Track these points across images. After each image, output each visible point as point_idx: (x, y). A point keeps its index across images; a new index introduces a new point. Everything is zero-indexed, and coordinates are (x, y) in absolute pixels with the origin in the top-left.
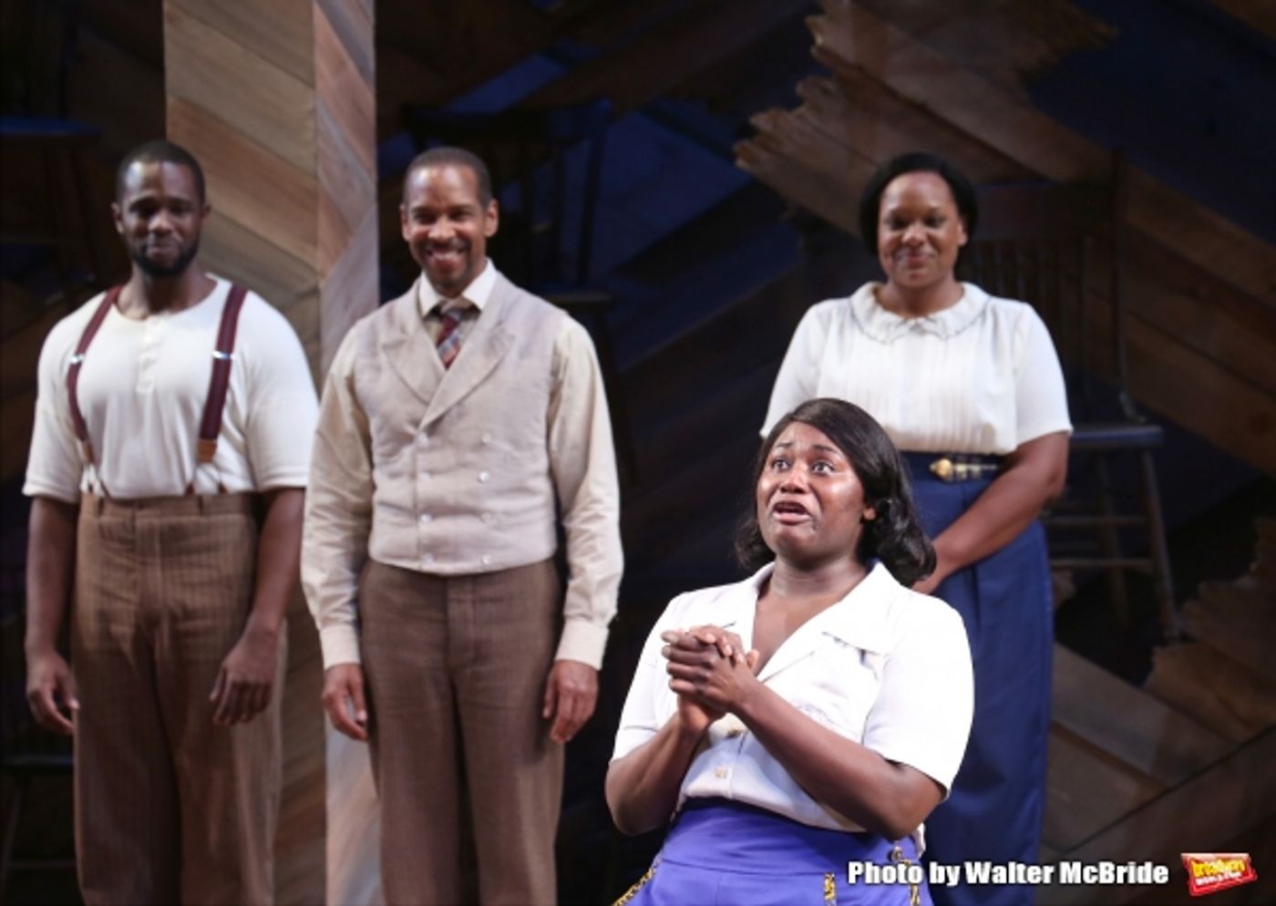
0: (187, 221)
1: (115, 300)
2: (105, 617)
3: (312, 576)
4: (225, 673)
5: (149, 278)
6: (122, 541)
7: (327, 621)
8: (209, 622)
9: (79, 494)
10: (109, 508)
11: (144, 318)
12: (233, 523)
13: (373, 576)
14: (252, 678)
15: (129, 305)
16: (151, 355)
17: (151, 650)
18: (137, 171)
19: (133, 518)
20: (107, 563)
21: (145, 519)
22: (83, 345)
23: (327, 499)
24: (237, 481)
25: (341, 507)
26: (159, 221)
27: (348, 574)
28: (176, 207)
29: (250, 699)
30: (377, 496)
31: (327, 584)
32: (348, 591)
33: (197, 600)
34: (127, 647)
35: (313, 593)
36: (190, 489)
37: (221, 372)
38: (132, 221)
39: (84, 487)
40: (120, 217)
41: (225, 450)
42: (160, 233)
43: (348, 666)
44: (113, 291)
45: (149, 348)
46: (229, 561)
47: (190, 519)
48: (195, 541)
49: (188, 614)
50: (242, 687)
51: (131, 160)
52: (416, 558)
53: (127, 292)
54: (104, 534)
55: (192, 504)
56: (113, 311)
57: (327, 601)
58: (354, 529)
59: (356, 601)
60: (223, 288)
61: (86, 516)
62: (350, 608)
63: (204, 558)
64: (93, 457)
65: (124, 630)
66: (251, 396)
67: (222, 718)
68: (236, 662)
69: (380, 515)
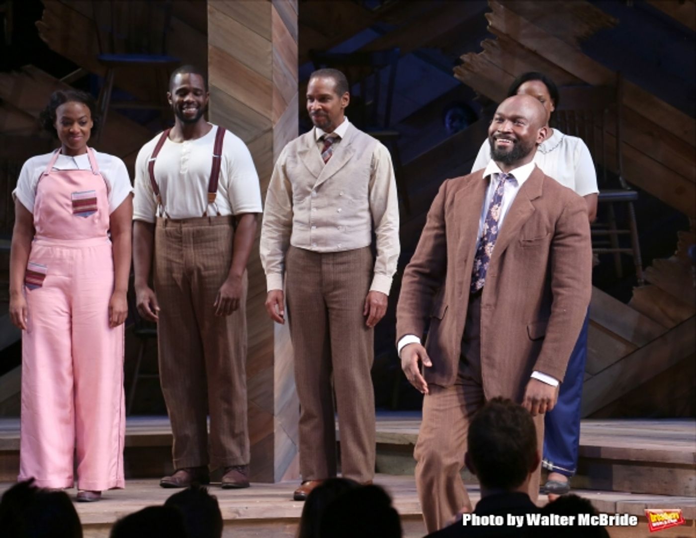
0: (201, 99)
1: (168, 135)
2: (170, 270)
3: (264, 251)
4: (220, 294)
5: (183, 123)
6: (176, 237)
7: (269, 271)
8: (215, 272)
9: (155, 218)
10: (169, 223)
11: (181, 142)
12: (224, 229)
13: (291, 253)
14: (231, 296)
15: (174, 137)
16: (186, 157)
17: (189, 284)
18: (179, 77)
19: (181, 227)
20: (169, 247)
21: (186, 228)
22: (156, 153)
23: (272, 218)
24: (225, 211)
25: (278, 222)
26: (188, 98)
27: (279, 251)
28: (196, 92)
29: (231, 305)
30: (295, 218)
31: (270, 255)
32: (280, 258)
33: (210, 262)
34: (179, 283)
35: (264, 259)
36: (205, 214)
37: (216, 163)
38: (177, 98)
39: (158, 215)
40: (171, 98)
41: (220, 197)
42: (189, 103)
43: (278, 291)
44: (167, 131)
45: (185, 154)
46: (223, 245)
47: (205, 227)
48: (207, 237)
49: (206, 268)
50: (227, 300)
51: (176, 73)
52: (310, 245)
53: (173, 131)
54: (168, 235)
55: (206, 220)
56: (167, 139)
57: (269, 263)
58: (283, 232)
59: (284, 263)
60: (215, 128)
61: (159, 227)
62: (280, 266)
63: (212, 244)
64: (162, 202)
65: (178, 275)
66: (229, 174)
67: (219, 313)
68: (225, 290)
69: (296, 226)
